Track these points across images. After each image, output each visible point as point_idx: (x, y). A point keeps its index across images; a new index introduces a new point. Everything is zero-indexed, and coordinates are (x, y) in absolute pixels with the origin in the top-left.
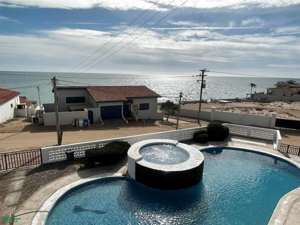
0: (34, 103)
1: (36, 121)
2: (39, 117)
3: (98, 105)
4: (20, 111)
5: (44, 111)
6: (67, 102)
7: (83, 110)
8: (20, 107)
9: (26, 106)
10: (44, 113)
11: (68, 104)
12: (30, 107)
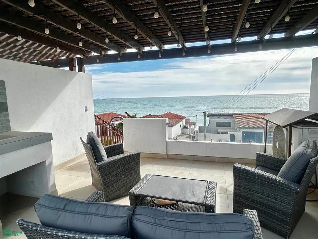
0: (194, 124)
1: (193, 138)
2: (195, 135)
3: (240, 130)
4: (185, 130)
5: (199, 132)
6: (217, 126)
7: (227, 133)
8: (185, 127)
9: (189, 126)
10: (199, 133)
11: (217, 127)
12: (191, 127)
